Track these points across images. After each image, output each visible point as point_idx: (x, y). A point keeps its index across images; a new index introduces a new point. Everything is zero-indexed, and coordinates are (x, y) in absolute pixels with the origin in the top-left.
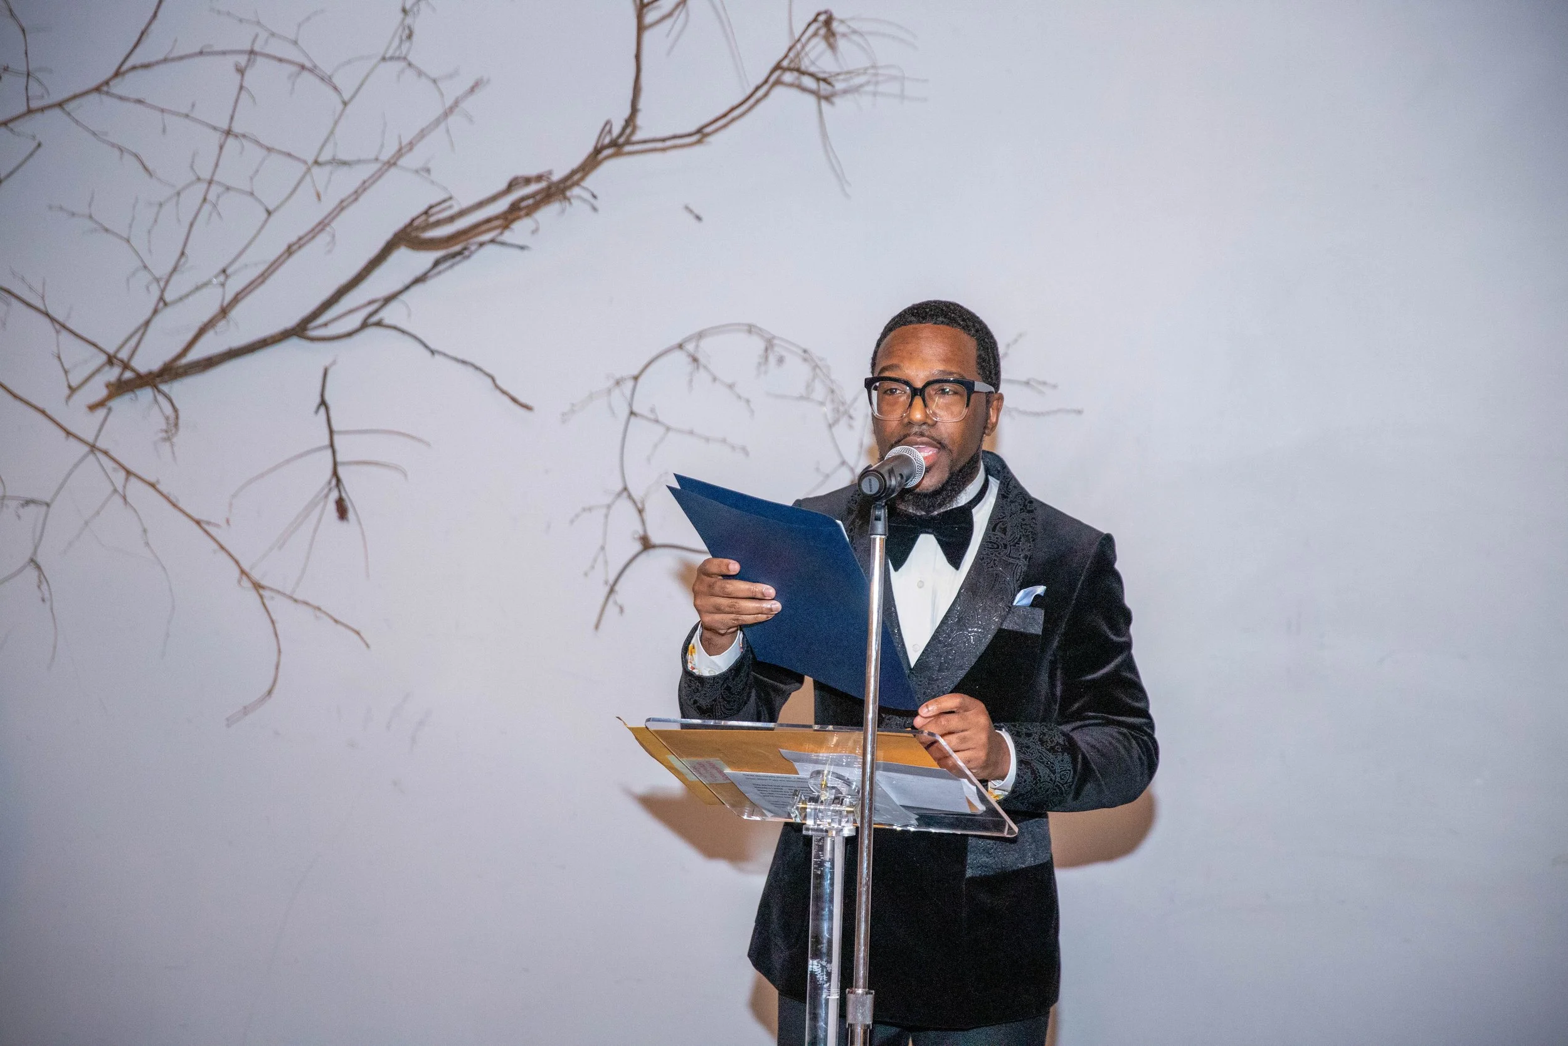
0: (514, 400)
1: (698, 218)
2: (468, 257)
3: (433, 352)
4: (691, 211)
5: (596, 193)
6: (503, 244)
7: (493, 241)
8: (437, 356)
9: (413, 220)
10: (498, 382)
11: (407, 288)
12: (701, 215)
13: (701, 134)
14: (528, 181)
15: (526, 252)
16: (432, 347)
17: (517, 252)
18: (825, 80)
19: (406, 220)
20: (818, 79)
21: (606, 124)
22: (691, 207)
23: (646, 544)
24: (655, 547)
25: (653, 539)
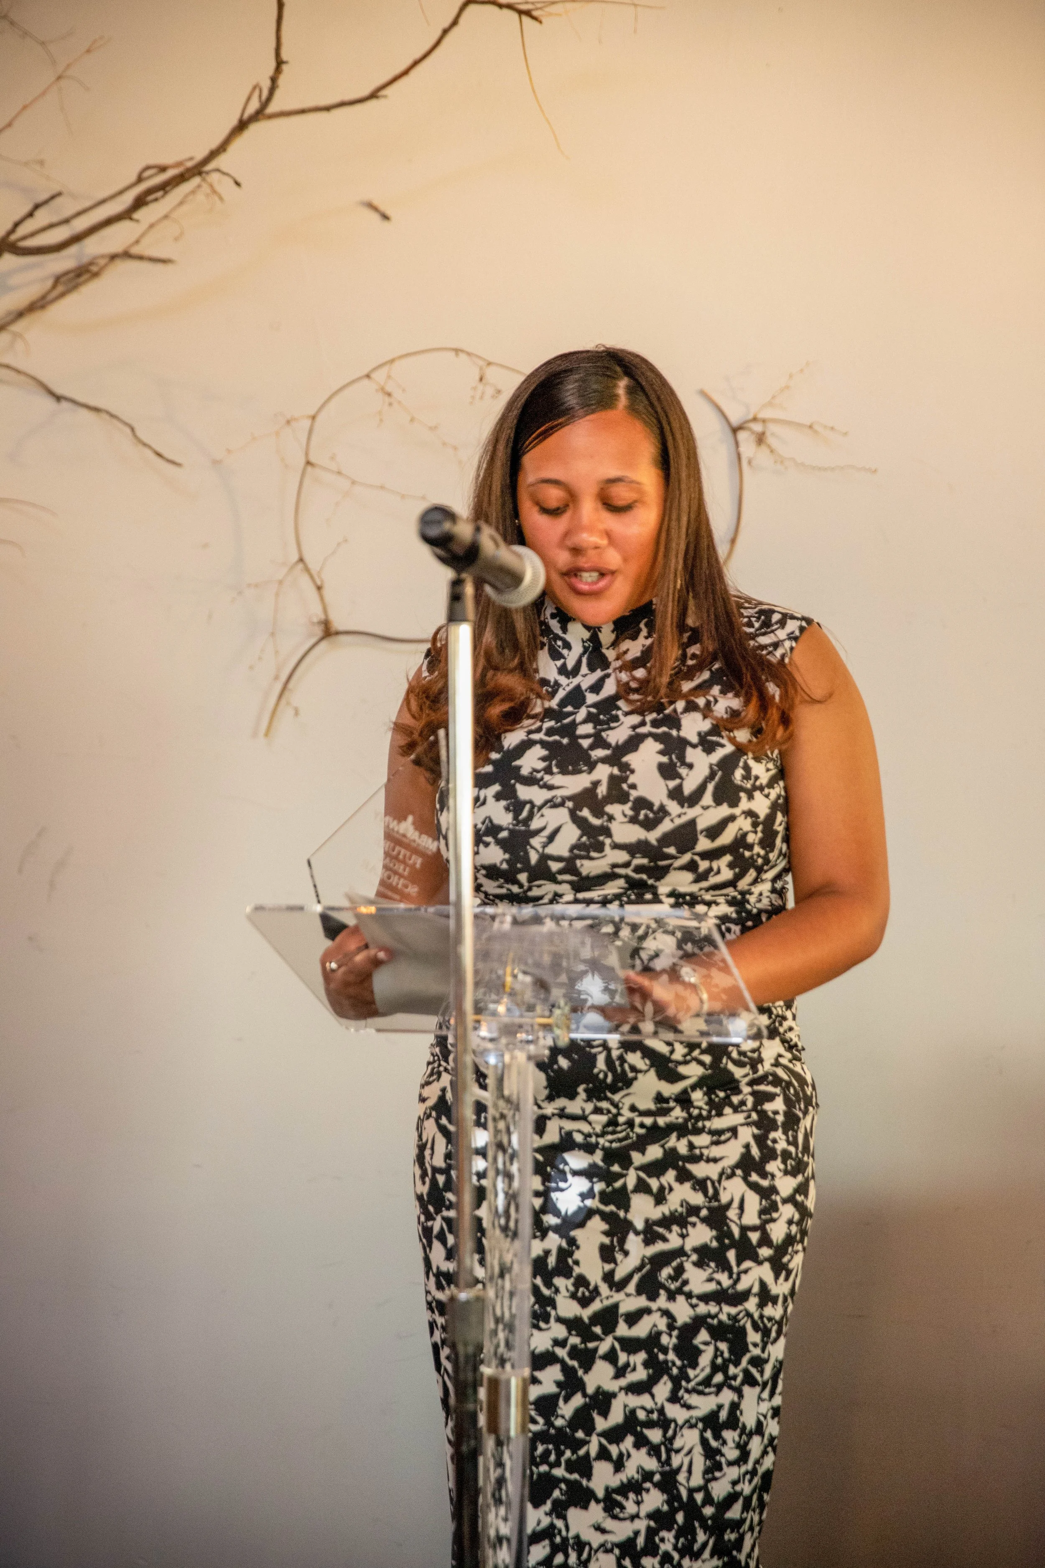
0: (159, 455)
1: (385, 217)
2: (96, 275)
3: (58, 398)
4: (375, 209)
5: (239, 180)
6: (141, 258)
7: (127, 255)
8: (65, 405)
9: (16, 225)
10: (139, 433)
11: (20, 315)
12: (388, 212)
13: (374, 95)
14: (163, 169)
15: (169, 267)
16: (59, 391)
17: (160, 267)
18: (528, 13)
19: (9, 226)
20: (521, 12)
21: (254, 88)
22: (376, 203)
23: (328, 632)
24: (338, 633)
25: (338, 623)
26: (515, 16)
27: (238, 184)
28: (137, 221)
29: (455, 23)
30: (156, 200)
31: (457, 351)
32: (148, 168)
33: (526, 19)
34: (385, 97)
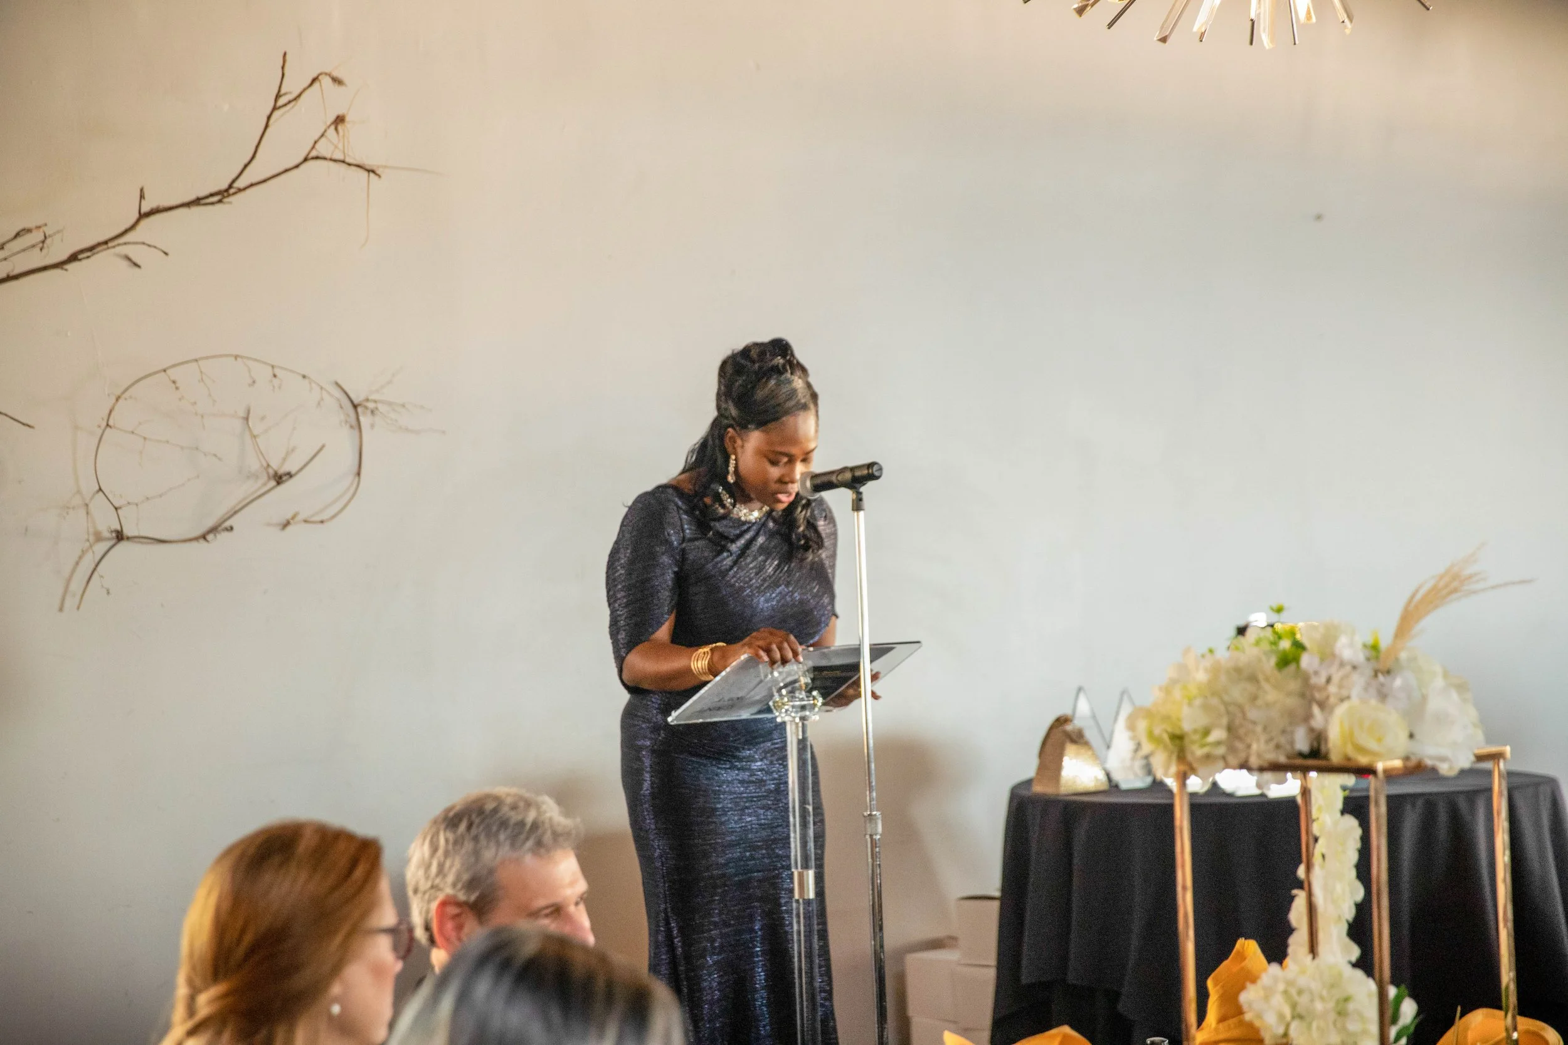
1: (135, 266)
4: (129, 259)
14: (29, 231)
18: (373, 172)
20: (369, 171)
22: (131, 255)
23: (120, 536)
24: (128, 538)
25: (127, 532)
26: (366, 173)
27: (166, 254)
28: (66, 270)
29: (297, 166)
30: (88, 257)
31: (236, 357)
32: (23, 230)
33: (372, 175)
34: (230, 203)
